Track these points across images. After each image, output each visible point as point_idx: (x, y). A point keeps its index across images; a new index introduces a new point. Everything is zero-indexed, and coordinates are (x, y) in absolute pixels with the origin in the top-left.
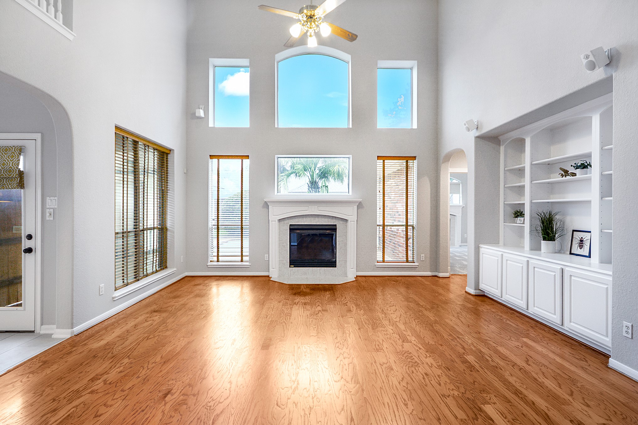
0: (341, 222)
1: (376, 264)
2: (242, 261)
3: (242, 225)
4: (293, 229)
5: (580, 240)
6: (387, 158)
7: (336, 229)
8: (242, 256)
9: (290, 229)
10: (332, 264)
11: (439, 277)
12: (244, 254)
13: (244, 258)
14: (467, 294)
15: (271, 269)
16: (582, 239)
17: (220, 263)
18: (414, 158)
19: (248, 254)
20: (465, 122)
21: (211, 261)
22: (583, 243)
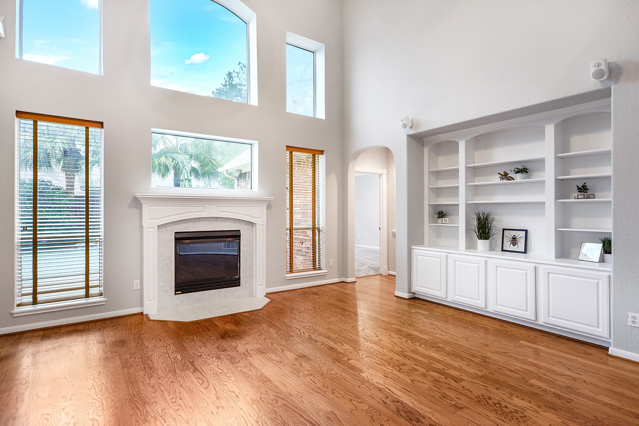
0: (246, 227)
1: (285, 276)
2: (87, 296)
3: (87, 236)
4: (180, 238)
5: (512, 238)
6: (295, 149)
7: (240, 236)
8: (87, 287)
9: (176, 239)
10: (235, 282)
11: (348, 283)
12: (91, 284)
13: (92, 291)
14: (398, 299)
15: (146, 302)
16: (515, 237)
17: (39, 307)
18: (322, 152)
19: (97, 283)
20: (403, 118)
21: (19, 305)
22: (516, 241)
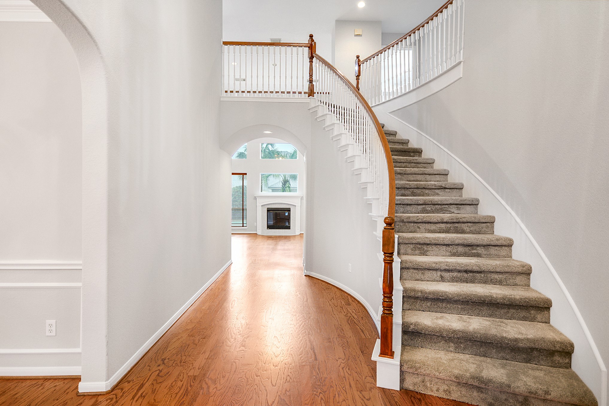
0: (293, 207)
2: (243, 226)
3: (243, 208)
4: (269, 210)
7: (290, 210)
9: (267, 210)
10: (289, 228)
15: (258, 230)
